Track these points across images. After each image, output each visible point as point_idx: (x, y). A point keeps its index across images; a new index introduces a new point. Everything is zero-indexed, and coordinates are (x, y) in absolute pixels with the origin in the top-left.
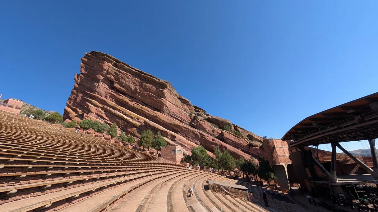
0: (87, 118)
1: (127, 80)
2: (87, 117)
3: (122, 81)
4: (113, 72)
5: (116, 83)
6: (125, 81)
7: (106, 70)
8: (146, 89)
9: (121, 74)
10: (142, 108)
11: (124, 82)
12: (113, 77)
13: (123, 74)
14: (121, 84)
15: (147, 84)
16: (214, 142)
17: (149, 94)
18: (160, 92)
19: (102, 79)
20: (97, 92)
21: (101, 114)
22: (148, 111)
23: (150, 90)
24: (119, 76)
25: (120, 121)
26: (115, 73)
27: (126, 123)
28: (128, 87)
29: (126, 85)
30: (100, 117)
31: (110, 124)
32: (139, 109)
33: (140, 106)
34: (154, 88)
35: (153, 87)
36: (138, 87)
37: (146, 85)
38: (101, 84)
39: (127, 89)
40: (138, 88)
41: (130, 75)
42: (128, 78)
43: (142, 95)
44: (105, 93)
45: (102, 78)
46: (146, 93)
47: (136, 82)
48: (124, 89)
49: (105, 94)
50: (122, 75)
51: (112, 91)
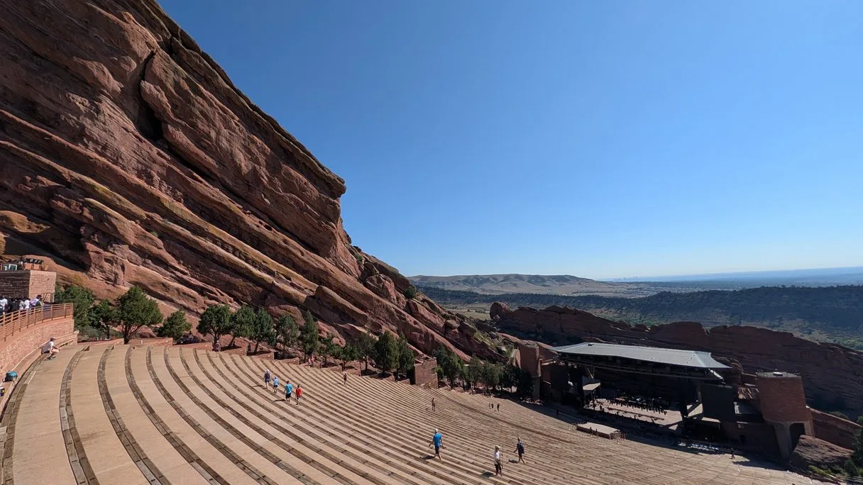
0: (107, 265)
1: (225, 131)
2: (107, 260)
3: (206, 129)
4: (171, 81)
5: (176, 125)
6: (218, 133)
7: (137, 59)
8: (289, 186)
9: (200, 99)
10: (285, 241)
11: (213, 134)
12: (165, 100)
13: (211, 105)
14: (198, 139)
15: (292, 171)
16: (416, 326)
17: (297, 203)
18: (329, 207)
19: (114, 91)
20: (96, 142)
21: (154, 250)
22: (303, 254)
23: (301, 192)
24: (194, 105)
25: (239, 281)
26: (177, 85)
27: (260, 289)
28: (226, 160)
29: (221, 148)
30: (150, 261)
31: (202, 288)
32: (280, 246)
33: (278, 237)
34: (313, 191)
35: (311, 186)
36: (264, 169)
37: (291, 174)
38: (107, 106)
39: (220, 162)
40: (263, 171)
41: (233, 118)
42: (228, 127)
43: (276, 199)
44: (134, 155)
45: (115, 85)
46: (291, 199)
47: (254, 150)
48: (210, 160)
49: (138, 162)
50: (206, 104)
51: (159, 154)
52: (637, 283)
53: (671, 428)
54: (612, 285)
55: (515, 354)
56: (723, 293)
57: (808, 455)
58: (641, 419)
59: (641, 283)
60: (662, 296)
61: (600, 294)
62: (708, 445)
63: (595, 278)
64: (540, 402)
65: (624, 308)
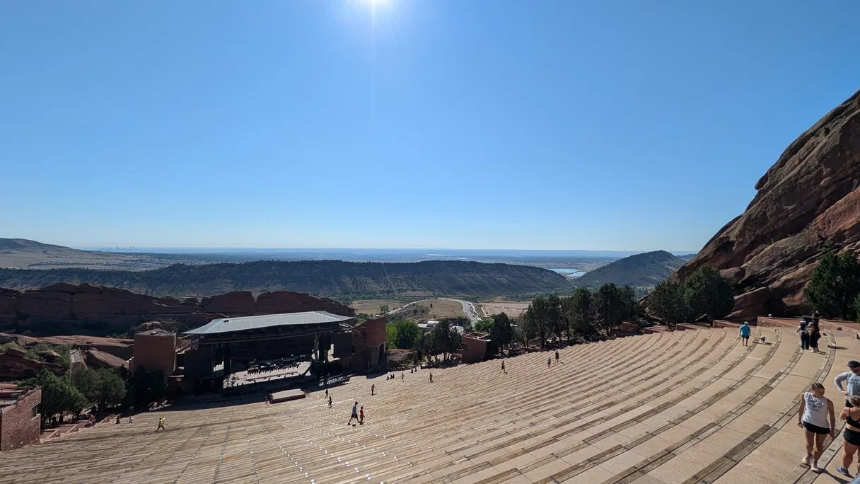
52: (137, 254)
53: (307, 375)
54: (100, 255)
55: (75, 357)
56: (232, 265)
57: (397, 359)
58: (272, 379)
59: (141, 254)
60: (174, 268)
61: (90, 267)
62: (337, 378)
63: (73, 247)
64: (167, 403)
65: (125, 283)
